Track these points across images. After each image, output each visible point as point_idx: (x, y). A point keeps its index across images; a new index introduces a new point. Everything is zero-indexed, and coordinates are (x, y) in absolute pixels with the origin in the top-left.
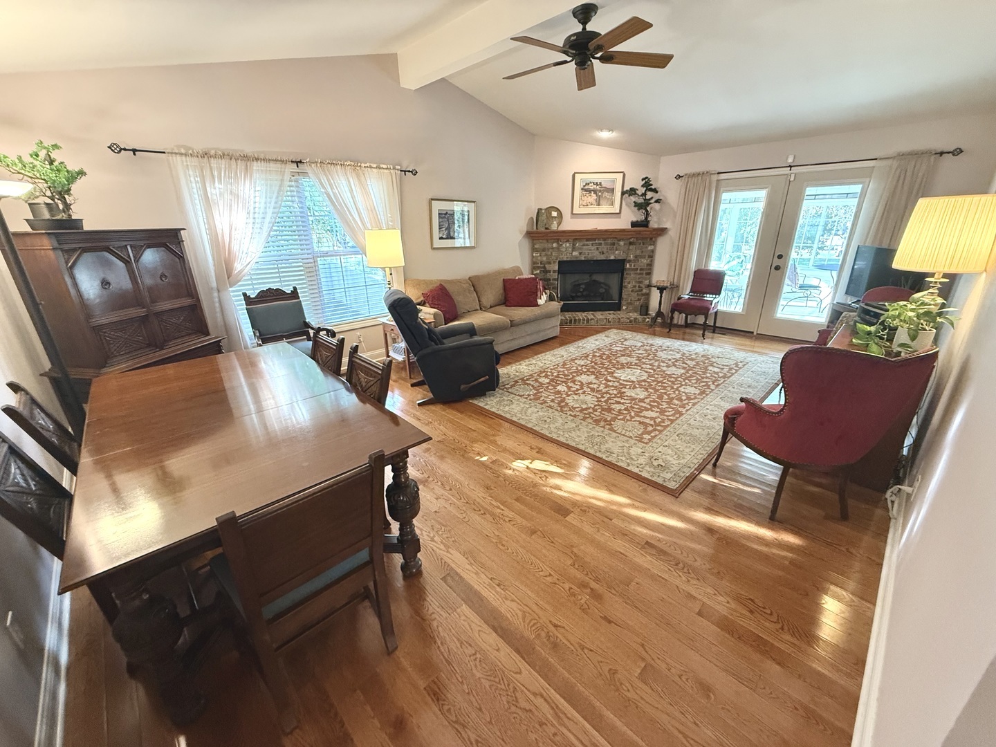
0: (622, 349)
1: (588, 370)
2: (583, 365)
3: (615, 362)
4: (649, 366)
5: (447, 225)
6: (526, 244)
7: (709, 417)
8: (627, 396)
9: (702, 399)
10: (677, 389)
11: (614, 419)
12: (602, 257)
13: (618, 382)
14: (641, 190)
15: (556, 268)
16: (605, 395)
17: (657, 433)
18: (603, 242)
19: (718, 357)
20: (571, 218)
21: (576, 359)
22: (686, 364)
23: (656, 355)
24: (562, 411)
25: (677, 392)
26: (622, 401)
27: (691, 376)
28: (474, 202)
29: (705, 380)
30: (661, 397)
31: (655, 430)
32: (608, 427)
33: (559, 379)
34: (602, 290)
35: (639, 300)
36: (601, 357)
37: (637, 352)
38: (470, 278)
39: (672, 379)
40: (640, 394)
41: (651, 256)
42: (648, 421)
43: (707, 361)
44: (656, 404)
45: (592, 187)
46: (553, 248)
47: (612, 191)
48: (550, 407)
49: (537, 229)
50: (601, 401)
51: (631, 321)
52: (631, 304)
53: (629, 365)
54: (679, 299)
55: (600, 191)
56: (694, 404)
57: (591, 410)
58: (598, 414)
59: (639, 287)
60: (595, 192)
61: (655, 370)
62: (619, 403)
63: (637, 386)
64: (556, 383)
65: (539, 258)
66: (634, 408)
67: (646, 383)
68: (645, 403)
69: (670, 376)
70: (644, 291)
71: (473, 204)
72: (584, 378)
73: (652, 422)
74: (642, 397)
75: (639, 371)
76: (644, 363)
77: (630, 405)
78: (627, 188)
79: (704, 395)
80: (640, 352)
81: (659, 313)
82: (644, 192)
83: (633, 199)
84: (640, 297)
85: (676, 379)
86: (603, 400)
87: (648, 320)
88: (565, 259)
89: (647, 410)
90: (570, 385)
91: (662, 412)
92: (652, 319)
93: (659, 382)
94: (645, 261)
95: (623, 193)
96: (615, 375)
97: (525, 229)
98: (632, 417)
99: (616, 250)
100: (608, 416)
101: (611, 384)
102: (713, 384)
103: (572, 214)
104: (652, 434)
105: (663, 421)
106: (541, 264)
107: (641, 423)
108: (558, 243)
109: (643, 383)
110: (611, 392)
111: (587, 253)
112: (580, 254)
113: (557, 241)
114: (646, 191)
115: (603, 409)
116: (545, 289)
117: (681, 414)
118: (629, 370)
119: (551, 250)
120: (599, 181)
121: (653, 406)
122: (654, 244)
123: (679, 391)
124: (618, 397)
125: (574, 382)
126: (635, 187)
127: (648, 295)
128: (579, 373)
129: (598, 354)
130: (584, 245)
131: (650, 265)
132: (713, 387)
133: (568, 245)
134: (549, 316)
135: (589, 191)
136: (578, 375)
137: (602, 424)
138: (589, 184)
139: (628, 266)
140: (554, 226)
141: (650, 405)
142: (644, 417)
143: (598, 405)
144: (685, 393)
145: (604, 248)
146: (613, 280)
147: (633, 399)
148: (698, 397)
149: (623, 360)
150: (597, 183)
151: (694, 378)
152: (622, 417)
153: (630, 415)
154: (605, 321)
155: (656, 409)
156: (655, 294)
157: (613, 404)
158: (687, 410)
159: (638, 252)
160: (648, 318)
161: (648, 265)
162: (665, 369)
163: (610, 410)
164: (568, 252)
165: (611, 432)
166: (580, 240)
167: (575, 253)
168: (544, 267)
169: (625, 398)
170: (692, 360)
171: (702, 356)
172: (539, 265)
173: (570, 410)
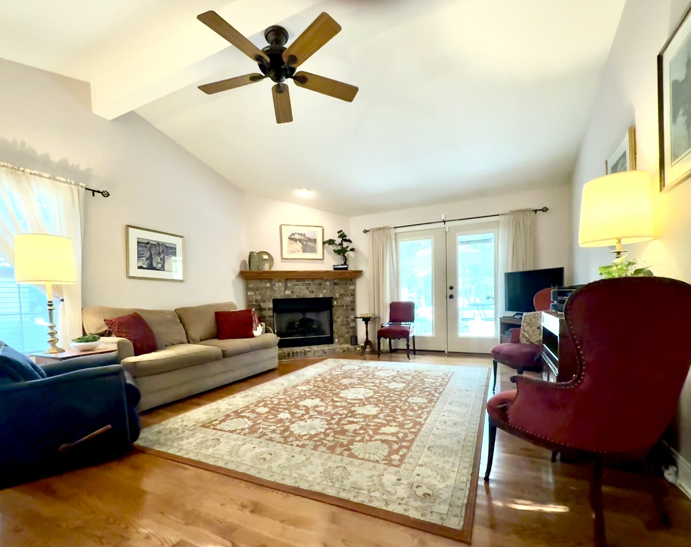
0: (342, 373)
1: (312, 394)
2: (305, 391)
3: (337, 384)
4: (371, 384)
5: (148, 255)
6: (240, 284)
7: (448, 423)
8: (359, 414)
9: (433, 407)
10: (406, 401)
11: (351, 442)
12: (312, 296)
13: (346, 402)
14: (338, 241)
15: (271, 306)
16: (335, 417)
17: (405, 450)
18: (311, 283)
19: (428, 371)
20: (282, 262)
21: (298, 386)
22: (405, 379)
23: (375, 375)
24: (286, 442)
25: (407, 404)
26: (355, 420)
27: (413, 388)
28: (182, 237)
29: (426, 390)
30: (393, 410)
31: (401, 447)
32: (346, 453)
33: (281, 406)
34: (315, 326)
35: (348, 332)
36: (323, 381)
37: (356, 373)
38: (176, 310)
39: (397, 393)
40: (371, 410)
41: (353, 295)
42: (390, 438)
43: (420, 375)
44: (391, 418)
45: (297, 237)
46: (267, 288)
47: (315, 241)
48: (271, 439)
49: (250, 269)
50: (331, 424)
51: (344, 351)
52: (342, 337)
53: (352, 386)
54: (382, 327)
55: (304, 241)
56: (429, 413)
57: (322, 436)
58: (330, 438)
59: (347, 321)
60: (300, 241)
61: (378, 387)
62: (352, 422)
63: (367, 403)
64: (277, 411)
65: (254, 297)
66: (370, 426)
67: (374, 399)
68: (380, 418)
69: (394, 390)
70: (352, 324)
71: (181, 239)
72: (309, 403)
73: (395, 439)
74: (375, 413)
75: (364, 389)
76: (366, 382)
77: (364, 423)
78: (326, 239)
79: (433, 403)
80: (359, 373)
81: (367, 342)
82: (340, 242)
83: (332, 247)
84: (348, 330)
85: (401, 391)
86: (333, 422)
87: (358, 349)
88: (279, 297)
89: (385, 425)
90: (294, 410)
91: (401, 425)
92: (362, 347)
93: (385, 397)
94: (349, 299)
95: (324, 243)
96: (341, 395)
97: (238, 270)
98: (371, 437)
99: (324, 289)
100: (344, 439)
101: (338, 404)
102: (436, 392)
103: (282, 259)
104: (401, 453)
105: (406, 435)
106: (256, 302)
107: (383, 441)
108: (271, 283)
109: (371, 400)
110: (341, 412)
111: (298, 293)
112: (292, 292)
113: (270, 280)
114: (342, 241)
115: (336, 433)
116: (260, 321)
117: (421, 425)
118: (354, 389)
119: (264, 289)
120: (303, 233)
121: (389, 421)
122: (354, 284)
123: (409, 402)
124: (350, 417)
125: (297, 407)
126: (333, 239)
127: (355, 329)
128: (303, 397)
129: (319, 379)
130: (295, 285)
131: (353, 302)
132: (437, 395)
133: (280, 284)
134: (265, 347)
135: (296, 240)
136: (301, 400)
137: (339, 450)
138: (294, 234)
139: (335, 303)
140: (266, 267)
141: (386, 420)
142: (384, 434)
143: (330, 428)
144: (416, 404)
145: (312, 288)
146: (323, 317)
147: (366, 417)
148: (428, 405)
149: (345, 381)
150: (301, 234)
151: (417, 389)
152: (358, 438)
153: (369, 435)
154: (321, 352)
155: (393, 424)
156: (361, 326)
157: (346, 424)
158: (425, 420)
159: (342, 292)
160: (359, 347)
161: (351, 302)
162: (387, 385)
163: (344, 432)
164: (282, 291)
165: (352, 459)
166: (291, 279)
167: (287, 292)
168: (260, 306)
169: (358, 416)
170: (407, 375)
171: (415, 371)
172: (254, 303)
173: (297, 440)
